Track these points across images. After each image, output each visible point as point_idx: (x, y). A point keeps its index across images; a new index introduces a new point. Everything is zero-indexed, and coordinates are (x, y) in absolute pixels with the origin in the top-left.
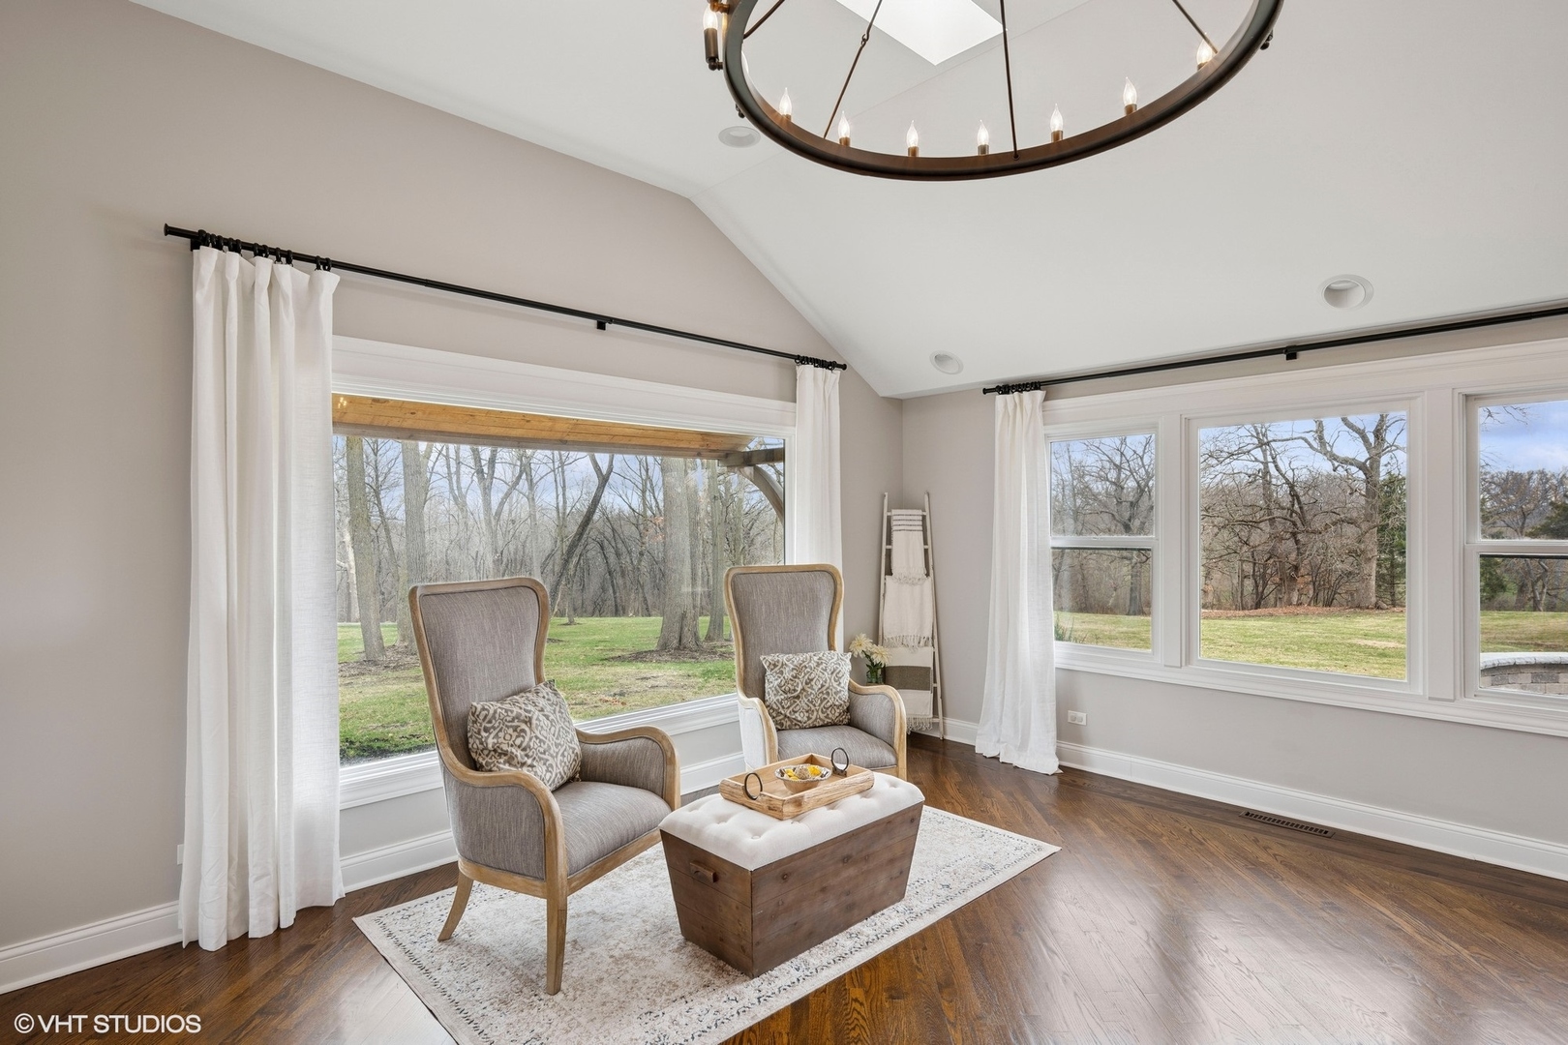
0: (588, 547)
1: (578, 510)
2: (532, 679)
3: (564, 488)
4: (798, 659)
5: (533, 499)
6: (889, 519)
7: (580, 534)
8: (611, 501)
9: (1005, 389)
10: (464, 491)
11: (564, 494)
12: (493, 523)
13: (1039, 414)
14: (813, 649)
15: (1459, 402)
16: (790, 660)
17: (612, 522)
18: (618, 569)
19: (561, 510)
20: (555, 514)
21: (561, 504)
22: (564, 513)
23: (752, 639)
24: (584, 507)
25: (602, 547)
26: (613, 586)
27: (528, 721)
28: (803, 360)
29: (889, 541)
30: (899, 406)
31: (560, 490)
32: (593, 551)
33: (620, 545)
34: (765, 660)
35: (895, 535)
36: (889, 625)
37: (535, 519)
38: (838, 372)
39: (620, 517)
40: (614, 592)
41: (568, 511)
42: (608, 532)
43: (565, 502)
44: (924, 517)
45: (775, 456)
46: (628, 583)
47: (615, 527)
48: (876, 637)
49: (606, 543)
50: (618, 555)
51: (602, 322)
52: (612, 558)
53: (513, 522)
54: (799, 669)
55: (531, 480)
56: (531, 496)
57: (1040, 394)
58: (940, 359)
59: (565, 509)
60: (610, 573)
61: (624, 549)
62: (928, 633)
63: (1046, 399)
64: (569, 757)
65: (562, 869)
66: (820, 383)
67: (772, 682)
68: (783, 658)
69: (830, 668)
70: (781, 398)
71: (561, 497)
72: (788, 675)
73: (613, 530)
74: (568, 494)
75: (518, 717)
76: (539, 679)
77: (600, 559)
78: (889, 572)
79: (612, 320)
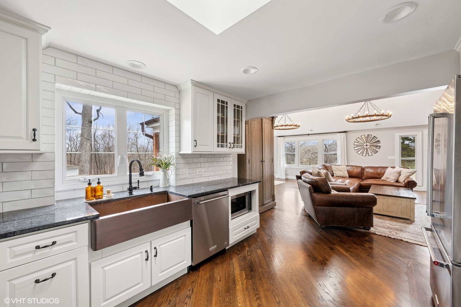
9: (279, 137)
13: (283, 140)
15: (322, 140)
57: (283, 137)
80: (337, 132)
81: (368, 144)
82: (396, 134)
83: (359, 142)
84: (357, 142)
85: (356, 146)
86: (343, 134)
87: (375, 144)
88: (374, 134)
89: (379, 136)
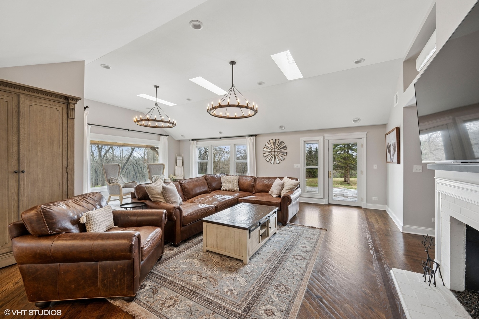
0: (129, 167)
1: (126, 157)
2: (118, 176)
3: (122, 151)
4: (157, 176)
5: (113, 154)
6: (177, 158)
7: (126, 162)
8: (136, 155)
9: (193, 140)
10: (93, 152)
11: (122, 153)
12: (102, 160)
13: (196, 144)
14: (160, 174)
15: (234, 145)
16: (156, 176)
17: (137, 160)
18: (138, 172)
19: (121, 156)
20: (120, 158)
21: (121, 155)
22: (122, 157)
23: (151, 173)
24: (128, 156)
25: (133, 167)
26: (136, 176)
27: (118, 180)
28: (162, 135)
29: (177, 161)
30: (179, 141)
31: (121, 152)
32: (130, 167)
33: (138, 166)
34: (152, 176)
35: (178, 160)
36: (176, 173)
37: (114, 159)
38: (167, 137)
39: (139, 159)
40: (137, 178)
41: (123, 157)
42: (135, 163)
43: (122, 155)
44: (182, 158)
45: (158, 148)
46: (141, 176)
47: (137, 161)
48: (174, 175)
49: (134, 165)
50: (138, 168)
51: (129, 130)
52: (136, 169)
53: (107, 160)
54: (157, 177)
55: (113, 149)
56: (113, 153)
57: (196, 141)
58: (182, 136)
59: (122, 156)
60: (135, 173)
61: (140, 167)
62: (182, 174)
63: (197, 142)
64: (123, 184)
65: (122, 193)
66: (164, 138)
67: (153, 178)
68: (155, 175)
69: (162, 176)
70: (158, 140)
71: (121, 154)
72: (155, 177)
73: (136, 162)
74: (123, 153)
75: (116, 179)
76: (119, 176)
77: (133, 170)
78: (176, 166)
79: (130, 130)
80: (247, 136)
81: (276, 150)
82: (301, 138)
83: (268, 148)
84: (266, 147)
85: (265, 152)
86: (252, 138)
87: (282, 150)
88: (281, 138)
89: (286, 140)
